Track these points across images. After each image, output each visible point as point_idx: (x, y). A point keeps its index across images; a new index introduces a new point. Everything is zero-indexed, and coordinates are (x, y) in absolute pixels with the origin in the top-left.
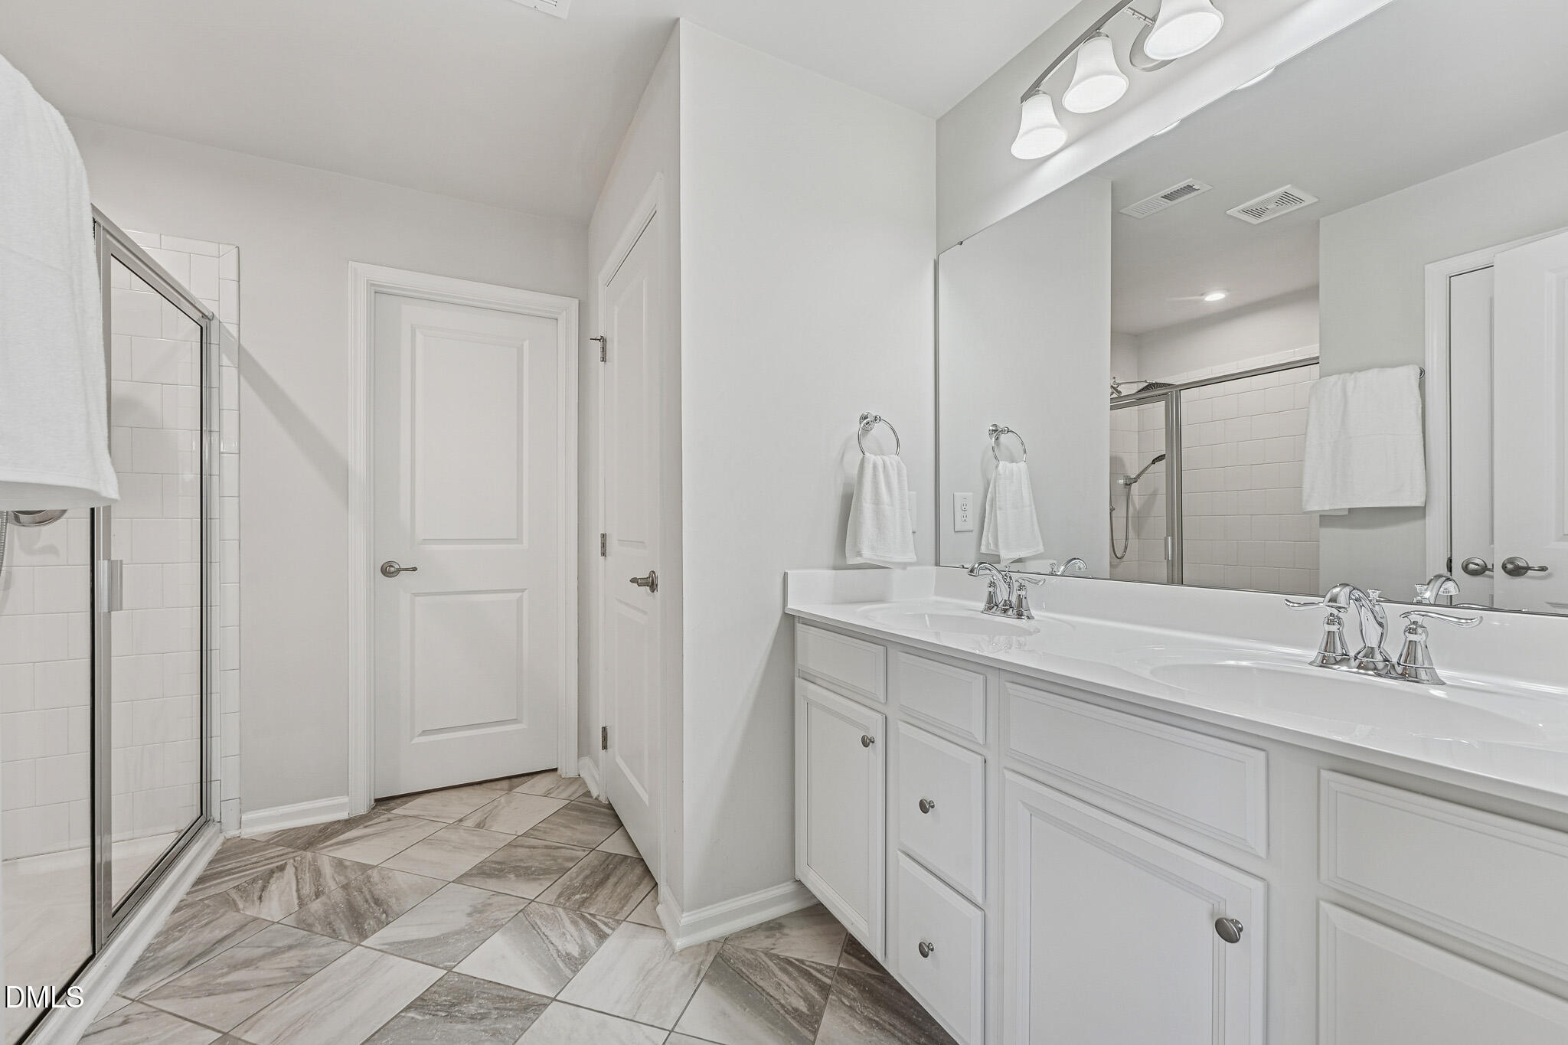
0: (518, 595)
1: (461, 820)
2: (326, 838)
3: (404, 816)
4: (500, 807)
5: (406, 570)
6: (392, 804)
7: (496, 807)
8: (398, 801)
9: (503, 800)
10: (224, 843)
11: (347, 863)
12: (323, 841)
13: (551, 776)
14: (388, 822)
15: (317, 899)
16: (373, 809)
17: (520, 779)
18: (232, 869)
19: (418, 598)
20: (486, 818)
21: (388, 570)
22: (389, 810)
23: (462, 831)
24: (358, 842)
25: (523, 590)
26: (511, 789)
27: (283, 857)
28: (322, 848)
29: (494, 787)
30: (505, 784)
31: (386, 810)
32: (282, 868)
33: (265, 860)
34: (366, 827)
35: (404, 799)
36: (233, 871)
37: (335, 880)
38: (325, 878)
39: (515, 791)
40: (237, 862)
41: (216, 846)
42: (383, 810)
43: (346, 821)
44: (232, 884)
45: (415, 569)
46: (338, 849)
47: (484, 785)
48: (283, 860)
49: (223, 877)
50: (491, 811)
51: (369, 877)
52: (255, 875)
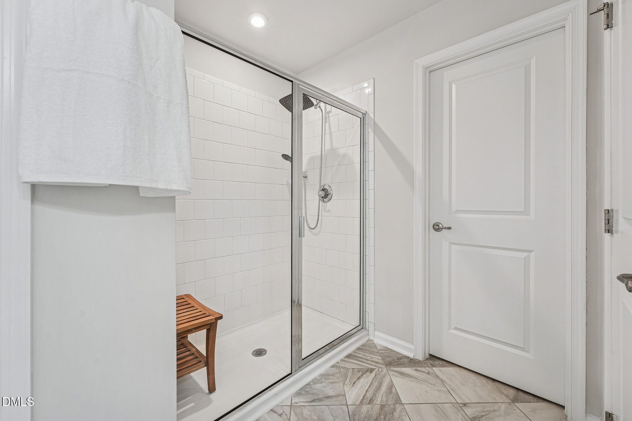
0: (526, 254)
1: (465, 405)
2: (398, 365)
3: (437, 376)
4: (498, 413)
5: (445, 228)
6: (437, 362)
7: (494, 411)
8: (441, 362)
9: (503, 406)
10: (367, 341)
11: (394, 390)
12: (395, 366)
13: (557, 410)
14: (427, 375)
15: (369, 404)
16: (427, 359)
17: (526, 396)
18: (359, 357)
19: (453, 246)
20: (482, 416)
21: (437, 228)
22: (433, 366)
23: (460, 415)
24: (407, 378)
25: (531, 251)
26: (515, 400)
27: (377, 364)
28: (392, 371)
29: (503, 390)
30: (512, 392)
31: (432, 365)
32: (371, 371)
33: (371, 361)
34: (416, 370)
35: (444, 363)
36: (359, 359)
37: (382, 398)
38: (379, 393)
39: (517, 404)
40: (363, 355)
41: (363, 341)
42: (430, 364)
43: (411, 359)
44: (354, 366)
45: (449, 228)
46: (396, 376)
47: (497, 384)
48: (375, 366)
49: (355, 360)
50: (490, 412)
51: (394, 410)
52: (362, 367)
